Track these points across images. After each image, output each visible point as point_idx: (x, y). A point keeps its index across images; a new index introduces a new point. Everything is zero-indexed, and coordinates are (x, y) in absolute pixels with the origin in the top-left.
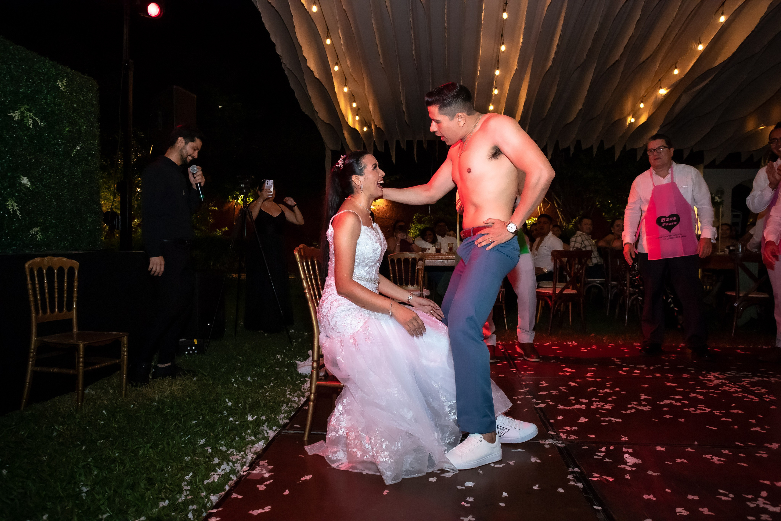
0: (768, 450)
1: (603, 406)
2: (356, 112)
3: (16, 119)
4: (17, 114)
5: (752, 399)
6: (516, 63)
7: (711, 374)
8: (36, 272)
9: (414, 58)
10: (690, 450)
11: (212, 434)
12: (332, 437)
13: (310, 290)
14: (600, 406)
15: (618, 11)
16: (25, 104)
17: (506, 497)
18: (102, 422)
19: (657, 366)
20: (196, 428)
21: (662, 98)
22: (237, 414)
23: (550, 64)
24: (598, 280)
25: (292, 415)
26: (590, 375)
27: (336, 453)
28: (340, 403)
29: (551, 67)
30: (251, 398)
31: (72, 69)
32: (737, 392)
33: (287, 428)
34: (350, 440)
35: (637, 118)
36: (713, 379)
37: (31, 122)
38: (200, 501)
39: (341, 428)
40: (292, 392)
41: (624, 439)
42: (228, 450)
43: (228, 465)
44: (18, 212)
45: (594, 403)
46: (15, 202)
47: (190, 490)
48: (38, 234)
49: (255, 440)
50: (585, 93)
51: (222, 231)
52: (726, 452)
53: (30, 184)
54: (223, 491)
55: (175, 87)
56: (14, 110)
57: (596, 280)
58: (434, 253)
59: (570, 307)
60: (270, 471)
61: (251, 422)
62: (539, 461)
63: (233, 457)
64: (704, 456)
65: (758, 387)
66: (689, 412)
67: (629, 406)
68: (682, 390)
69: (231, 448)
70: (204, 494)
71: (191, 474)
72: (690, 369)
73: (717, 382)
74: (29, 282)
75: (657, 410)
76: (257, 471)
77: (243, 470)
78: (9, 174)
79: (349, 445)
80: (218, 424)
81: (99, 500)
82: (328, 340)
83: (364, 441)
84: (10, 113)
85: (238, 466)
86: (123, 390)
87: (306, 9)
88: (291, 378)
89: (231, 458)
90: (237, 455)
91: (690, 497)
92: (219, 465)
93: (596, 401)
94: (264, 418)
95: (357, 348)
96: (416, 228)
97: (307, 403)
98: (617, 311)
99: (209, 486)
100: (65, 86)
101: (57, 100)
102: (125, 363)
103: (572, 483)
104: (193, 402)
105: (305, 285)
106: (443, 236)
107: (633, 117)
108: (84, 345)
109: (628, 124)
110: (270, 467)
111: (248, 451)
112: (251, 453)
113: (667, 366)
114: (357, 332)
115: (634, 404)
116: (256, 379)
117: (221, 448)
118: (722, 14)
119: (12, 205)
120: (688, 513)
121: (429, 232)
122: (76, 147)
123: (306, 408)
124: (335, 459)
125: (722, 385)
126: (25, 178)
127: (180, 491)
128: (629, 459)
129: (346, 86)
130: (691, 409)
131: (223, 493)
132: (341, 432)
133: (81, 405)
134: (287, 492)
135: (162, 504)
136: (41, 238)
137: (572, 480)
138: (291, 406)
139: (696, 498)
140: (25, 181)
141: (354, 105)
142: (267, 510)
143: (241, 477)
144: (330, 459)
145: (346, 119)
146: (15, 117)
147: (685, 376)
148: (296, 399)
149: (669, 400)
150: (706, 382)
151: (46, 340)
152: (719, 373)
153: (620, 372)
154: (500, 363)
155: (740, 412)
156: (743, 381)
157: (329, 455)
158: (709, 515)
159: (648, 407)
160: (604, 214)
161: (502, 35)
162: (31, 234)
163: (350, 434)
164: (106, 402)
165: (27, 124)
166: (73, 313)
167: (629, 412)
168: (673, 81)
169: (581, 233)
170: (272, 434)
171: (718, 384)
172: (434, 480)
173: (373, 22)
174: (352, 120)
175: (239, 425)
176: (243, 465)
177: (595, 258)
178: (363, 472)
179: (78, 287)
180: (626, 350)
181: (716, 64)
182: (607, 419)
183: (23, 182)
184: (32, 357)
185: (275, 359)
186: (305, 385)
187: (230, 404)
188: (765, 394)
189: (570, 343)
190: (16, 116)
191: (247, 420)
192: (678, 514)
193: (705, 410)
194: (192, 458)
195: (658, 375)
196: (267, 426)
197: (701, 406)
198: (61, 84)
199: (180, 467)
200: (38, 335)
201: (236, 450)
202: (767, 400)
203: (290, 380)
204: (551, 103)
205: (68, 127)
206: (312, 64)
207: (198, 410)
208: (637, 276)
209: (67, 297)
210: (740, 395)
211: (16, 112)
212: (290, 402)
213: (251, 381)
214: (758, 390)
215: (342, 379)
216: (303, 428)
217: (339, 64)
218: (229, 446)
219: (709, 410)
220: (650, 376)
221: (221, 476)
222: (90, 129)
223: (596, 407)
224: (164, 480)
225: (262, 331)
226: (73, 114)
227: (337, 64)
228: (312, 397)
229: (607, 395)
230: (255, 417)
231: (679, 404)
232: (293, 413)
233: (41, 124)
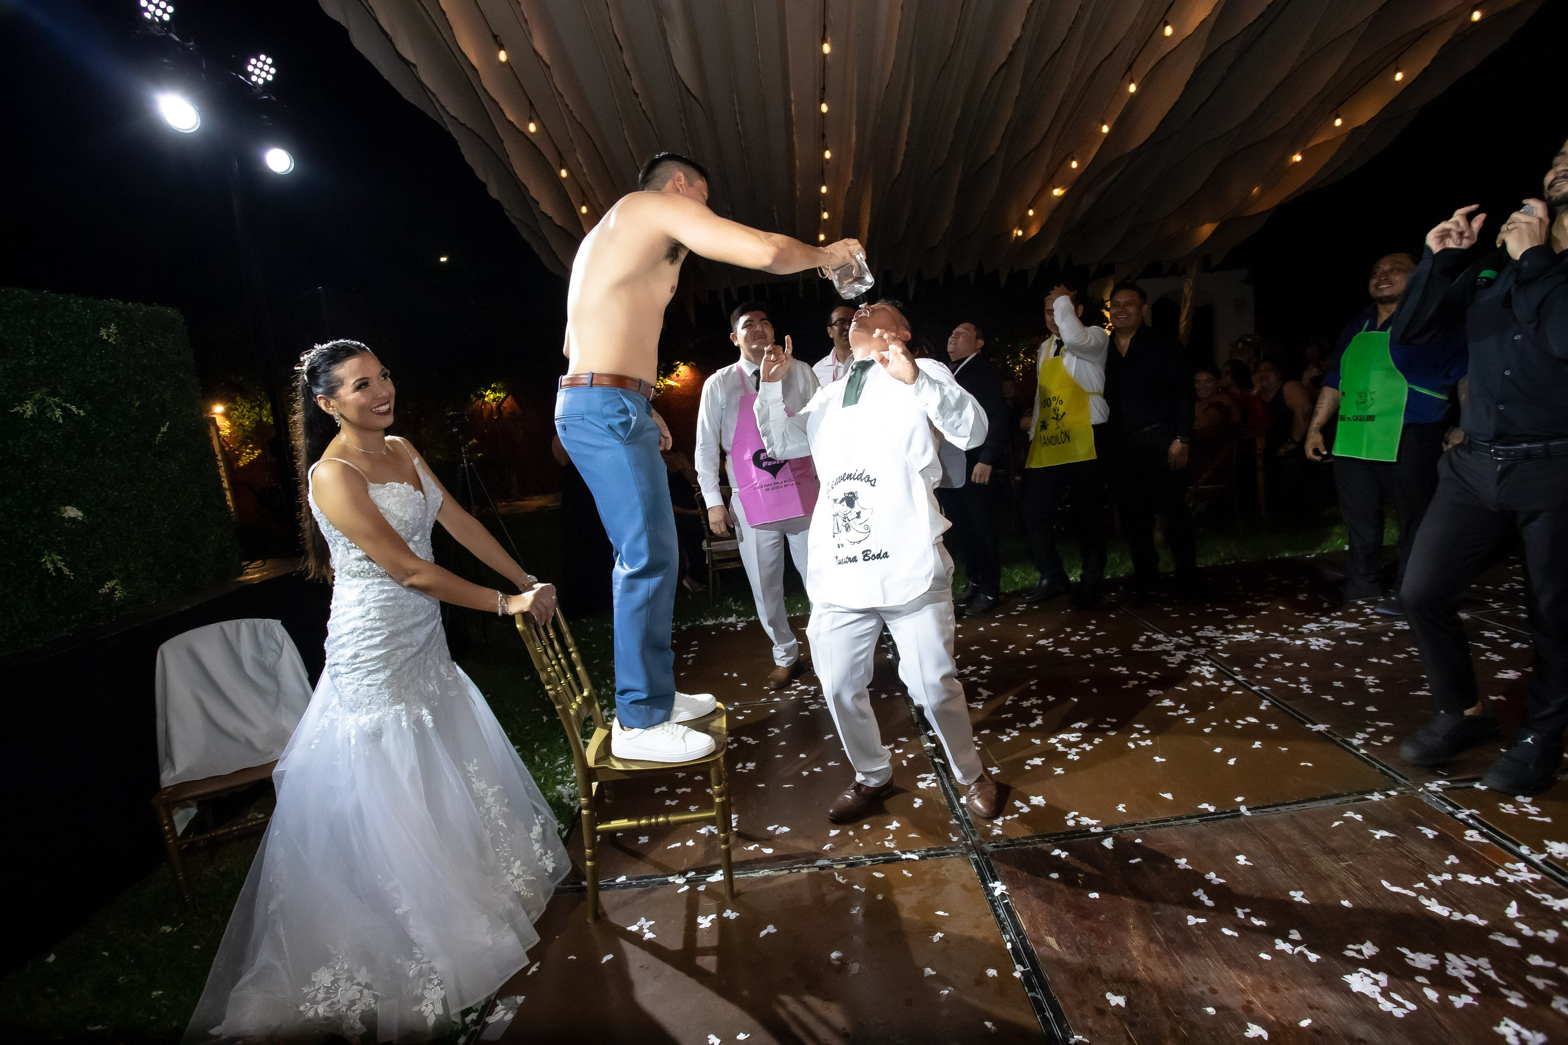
3: (29, 413)
4: (28, 406)
6: (851, 174)
16: (43, 384)
21: (1058, 201)
23: (898, 170)
29: (900, 174)
31: (125, 302)
35: (1025, 230)
37: (58, 413)
44: (66, 571)
46: (57, 554)
48: (116, 590)
53: (82, 515)
56: (21, 402)
78: (38, 510)
84: (15, 408)
87: (519, 129)
100: (114, 334)
101: (106, 361)
107: (1020, 229)
109: (1014, 239)
118: (1132, 81)
119: (53, 561)
122: (160, 429)
126: (70, 508)
136: (124, 594)
140: (71, 512)
146: (24, 412)
147: (1135, 648)
150: (1163, 656)
152: (1178, 634)
156: (1215, 648)
162: (102, 596)
165: (53, 418)
168: (1071, 177)
181: (1128, 150)
183: (66, 515)
190: (28, 410)
198: (107, 333)
205: (137, 401)
206: (547, 206)
211: (27, 404)
217: (588, 202)
222: (182, 392)
227: (583, 204)
233: (79, 413)
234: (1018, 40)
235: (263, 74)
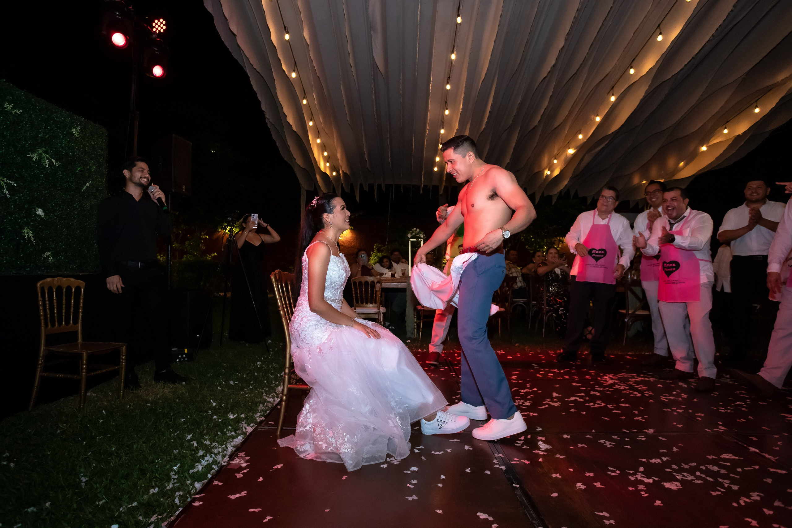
0: (646, 435)
1: (523, 403)
2: (327, 159)
3: (34, 159)
5: (636, 395)
6: (457, 125)
7: (606, 375)
8: (46, 291)
9: (375, 117)
10: (589, 436)
11: (197, 430)
12: (300, 431)
13: (284, 308)
14: (521, 403)
15: (536, 87)
16: (43, 147)
17: (443, 479)
18: (101, 421)
19: (566, 370)
20: (184, 425)
21: (571, 156)
22: (220, 413)
23: (484, 126)
24: (522, 300)
25: (267, 413)
26: (514, 378)
27: (303, 445)
28: (307, 403)
29: (485, 128)
30: (233, 399)
31: (85, 119)
32: (625, 390)
33: (263, 425)
34: (317, 435)
35: (552, 172)
36: (608, 379)
37: (47, 162)
38: (186, 488)
39: (308, 424)
40: (268, 393)
41: (539, 429)
42: (212, 444)
43: (211, 457)
44: (32, 239)
45: (516, 401)
46: (30, 230)
47: (177, 479)
48: (50, 258)
49: (235, 435)
50: (512, 151)
51: (212, 256)
52: (616, 437)
53: (44, 215)
54: (206, 479)
55: (174, 135)
56: (33, 152)
57: (520, 300)
58: (390, 277)
59: (500, 322)
60: (247, 461)
61: (232, 419)
62: (471, 449)
63: (216, 450)
64: (599, 441)
65: (641, 386)
66: (589, 406)
67: (544, 403)
68: (585, 388)
69: (214, 443)
70: (189, 482)
71: (179, 465)
72: (591, 372)
73: (611, 382)
74: (40, 299)
75: (565, 406)
76: (236, 461)
77: (224, 461)
78: (26, 206)
79: (316, 439)
80: (204, 421)
81: (97, 488)
82: (299, 350)
83: (328, 435)
84: (29, 154)
85: (219, 458)
86: (120, 393)
87: (286, 75)
88: (267, 382)
89: (213, 451)
90: (220, 448)
91: (587, 474)
92: (203, 457)
93: (518, 399)
94: (243, 416)
95: (322, 356)
96: (375, 256)
97: (280, 403)
98: (536, 325)
99: (194, 475)
100: (78, 132)
101: (71, 144)
102: (123, 369)
103: (497, 466)
104: (182, 403)
105: (279, 304)
106: (397, 263)
107: (549, 170)
108: (87, 354)
109: (545, 176)
110: (247, 458)
111: (228, 444)
112: (231, 446)
113: (574, 369)
114: (323, 343)
115: (548, 401)
116: (237, 382)
117: (205, 442)
118: (613, 95)
119: (28, 233)
120: (585, 487)
121: (385, 260)
122: (86, 184)
123: (279, 407)
124: (303, 450)
125: (615, 384)
126: (40, 210)
127: (169, 479)
128: (542, 445)
129: (318, 138)
130: (591, 404)
131: (206, 481)
132: (308, 428)
133: (83, 406)
134: (261, 479)
135: (152, 491)
136: (53, 261)
137: (497, 464)
138: (267, 406)
139: (592, 474)
140: (40, 212)
141: (326, 154)
142: (243, 495)
143: (222, 466)
144: (298, 451)
145: (319, 166)
146: (33, 158)
147: (588, 377)
148: (271, 400)
149: (574, 397)
150: (603, 382)
151: (54, 349)
152: (612, 375)
153: (538, 375)
154: (442, 368)
155: (627, 405)
156: (630, 381)
157: (297, 447)
158: (601, 487)
159: (558, 403)
160: (527, 247)
161: (446, 102)
162: (43, 258)
163: (316, 429)
164: (105, 403)
165: (44, 164)
166: (79, 325)
167: (543, 407)
168: (579, 144)
169: (509, 262)
170: (249, 430)
171: (611, 384)
172: (385, 466)
173: (342, 88)
174: (324, 166)
175: (222, 422)
176: (224, 456)
177: (520, 283)
178: (326, 461)
179: (84, 303)
180: (543, 357)
181: (610, 132)
182: (526, 413)
183: (38, 213)
184: (41, 364)
185: (254, 365)
186: (279, 388)
187: (214, 404)
188: (645, 391)
189: (499, 352)
190: (35, 157)
191: (229, 419)
192: (578, 488)
193: (601, 405)
194: (179, 451)
195: (567, 377)
196: (246, 423)
197: (599, 402)
198: (76, 131)
199: (169, 459)
200: (47, 345)
201: (219, 443)
202: (647, 395)
203: (267, 383)
204: (485, 157)
205: (79, 167)
206: (291, 120)
207: (187, 410)
208: (552, 297)
209: (74, 312)
210: (627, 392)
211: (35, 154)
212: (266, 402)
213: (233, 384)
214: (641, 387)
215: (309, 382)
216: (277, 424)
217: (313, 120)
218: (213, 440)
219: (604, 404)
220: (561, 378)
221: (204, 466)
222: (99, 169)
223: (518, 404)
224: (155, 471)
225: (244, 342)
226: (84, 156)
227: (311, 120)
228: (284, 398)
229: (527, 394)
230: (236, 415)
231: (582, 400)
232: (268, 412)
233: (56, 165)
234: (554, 66)
235: (159, 28)
